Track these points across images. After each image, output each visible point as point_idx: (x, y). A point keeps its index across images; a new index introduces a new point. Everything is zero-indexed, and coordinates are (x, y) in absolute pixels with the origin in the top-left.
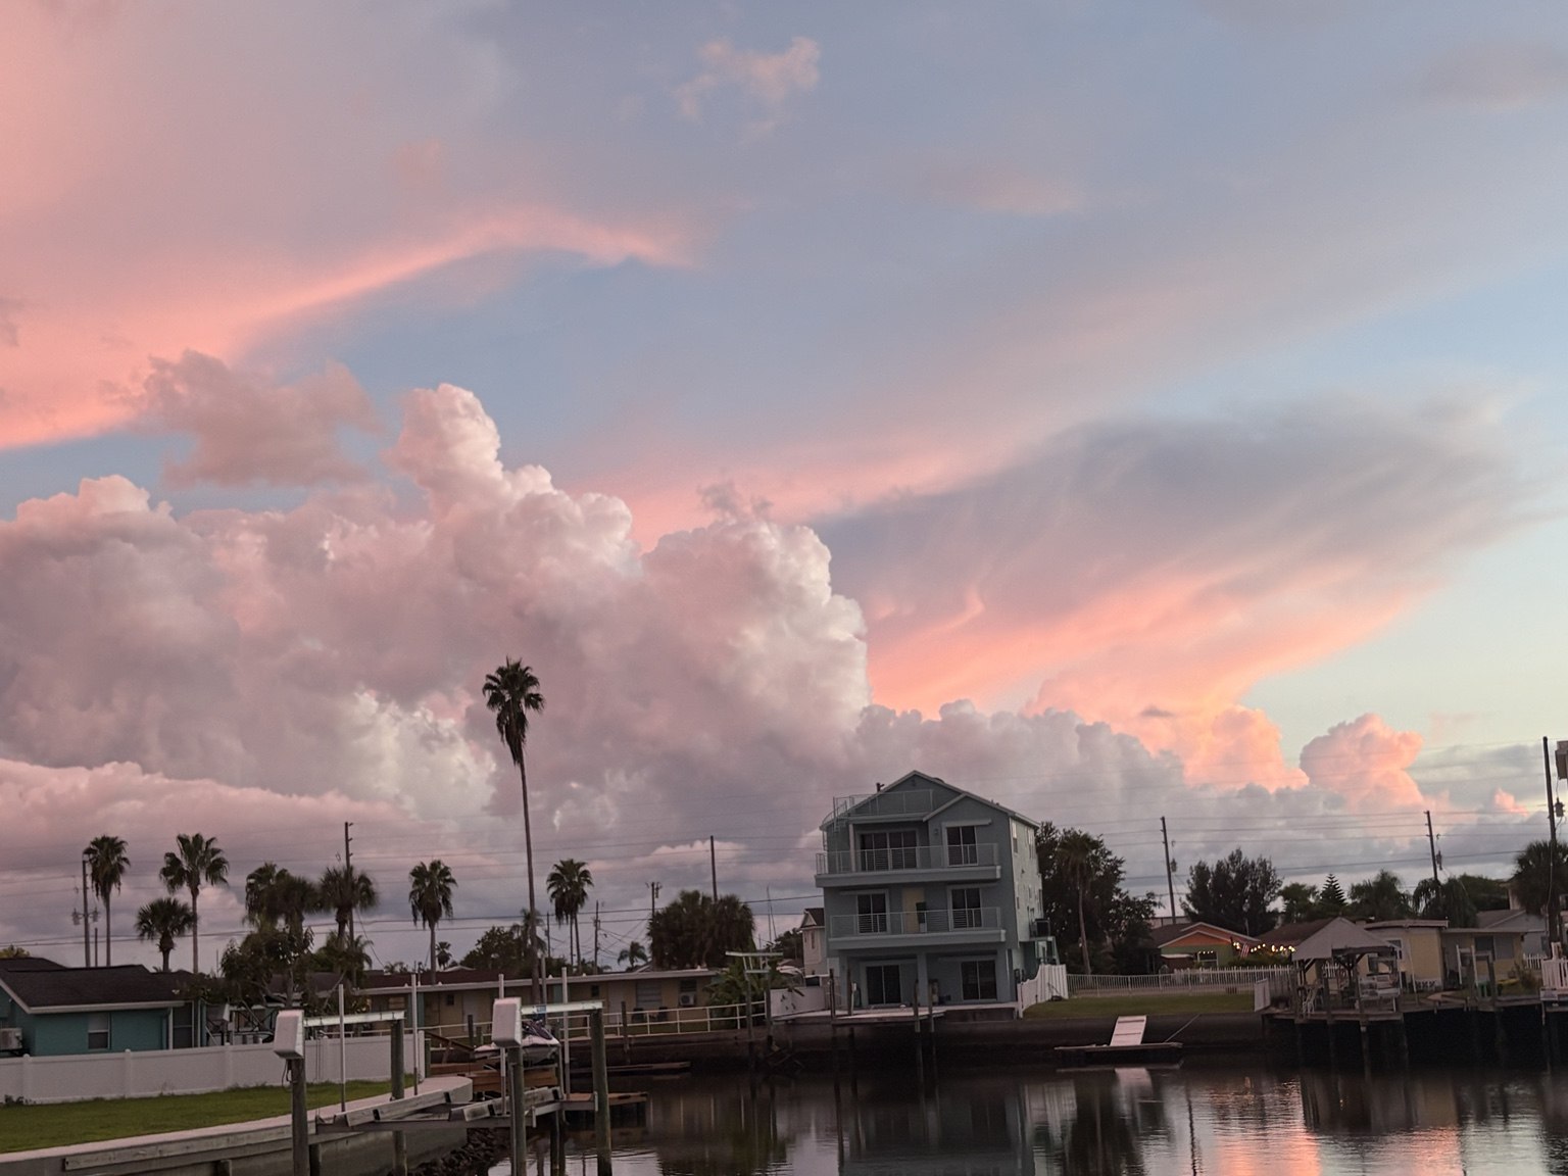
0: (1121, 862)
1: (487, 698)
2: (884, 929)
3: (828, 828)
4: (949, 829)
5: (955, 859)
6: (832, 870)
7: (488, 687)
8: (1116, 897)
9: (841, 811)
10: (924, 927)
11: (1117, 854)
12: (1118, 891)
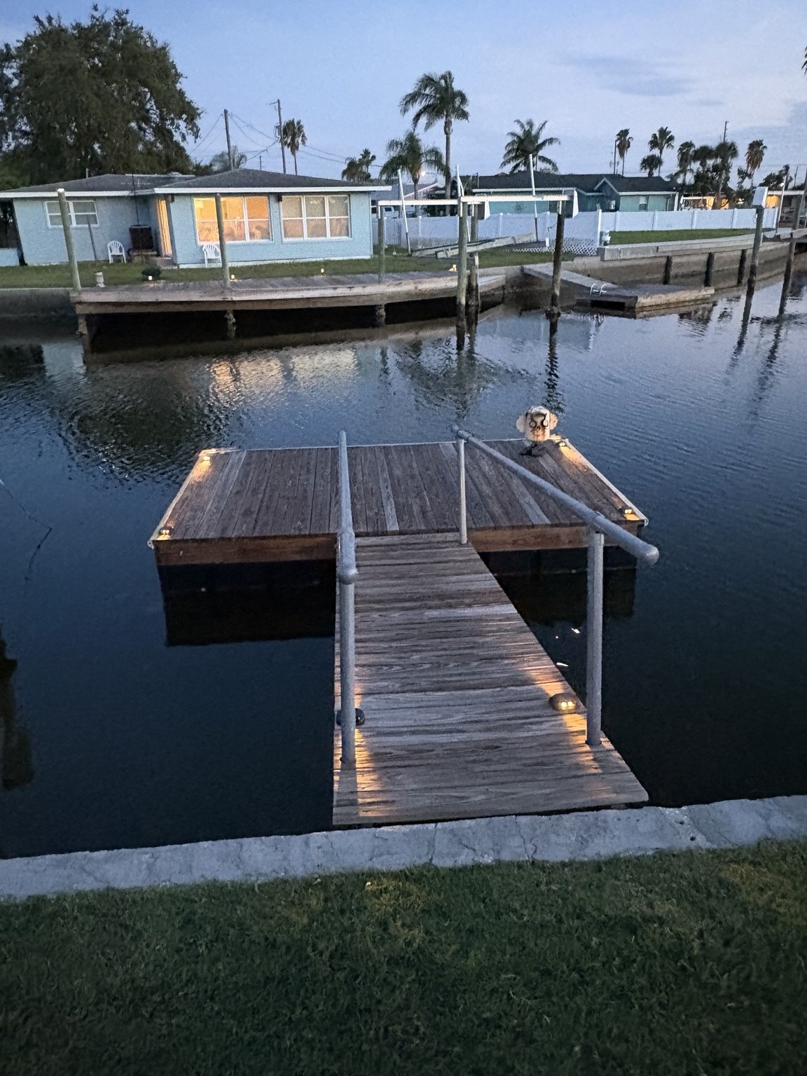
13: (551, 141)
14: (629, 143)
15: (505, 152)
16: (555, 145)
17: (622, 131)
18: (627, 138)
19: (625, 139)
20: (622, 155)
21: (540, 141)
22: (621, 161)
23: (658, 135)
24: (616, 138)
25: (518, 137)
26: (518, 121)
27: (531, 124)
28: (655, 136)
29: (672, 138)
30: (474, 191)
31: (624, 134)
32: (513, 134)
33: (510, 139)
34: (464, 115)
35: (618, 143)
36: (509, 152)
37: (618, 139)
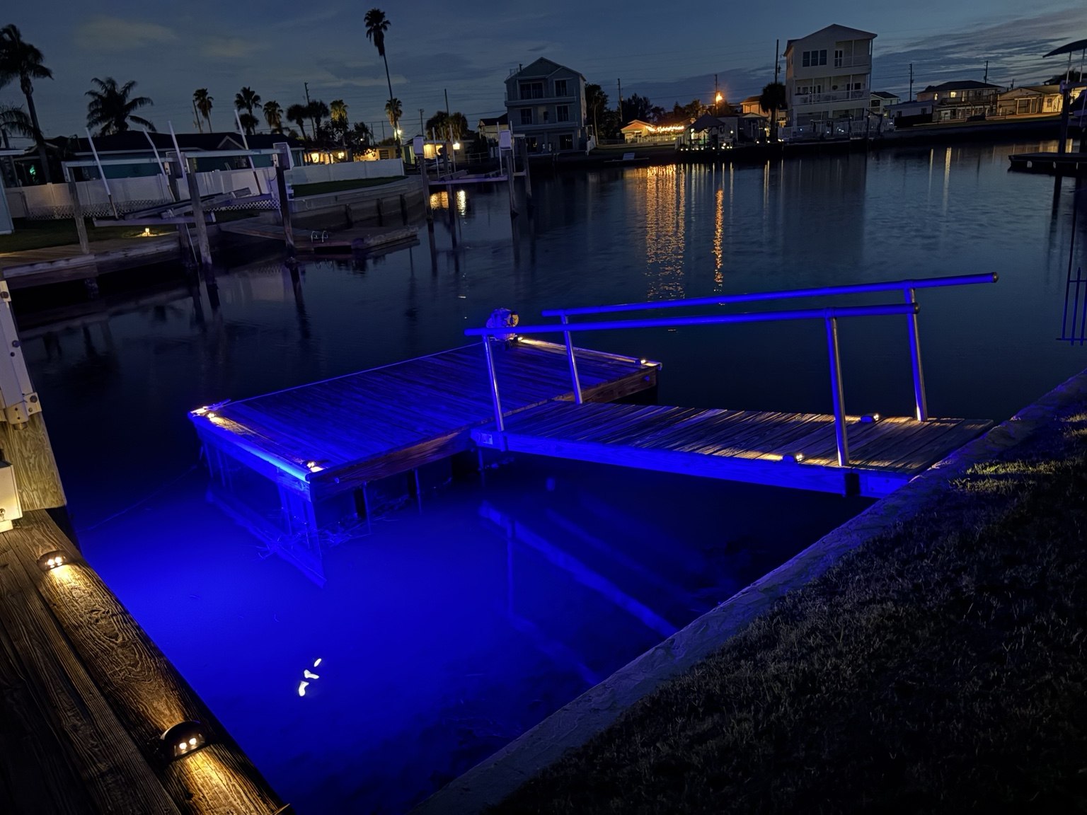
0: (607, 96)
1: (365, 23)
2: (531, 123)
3: (507, 82)
4: (556, 81)
5: (559, 94)
6: (509, 100)
7: (366, 18)
8: (605, 111)
9: (513, 75)
10: (547, 121)
11: (606, 93)
12: (606, 108)
13: (142, 101)
14: (210, 103)
15: (88, 113)
16: (147, 106)
17: (198, 91)
18: (206, 98)
19: (204, 99)
20: (205, 115)
21: (128, 101)
22: (206, 121)
23: (242, 95)
24: (194, 98)
25: (100, 97)
26: (96, 80)
27: (113, 83)
28: (239, 96)
29: (257, 98)
30: (77, 154)
31: (201, 94)
32: (92, 93)
33: (91, 99)
34: (45, 72)
35: (197, 103)
36: (92, 113)
37: (197, 99)
